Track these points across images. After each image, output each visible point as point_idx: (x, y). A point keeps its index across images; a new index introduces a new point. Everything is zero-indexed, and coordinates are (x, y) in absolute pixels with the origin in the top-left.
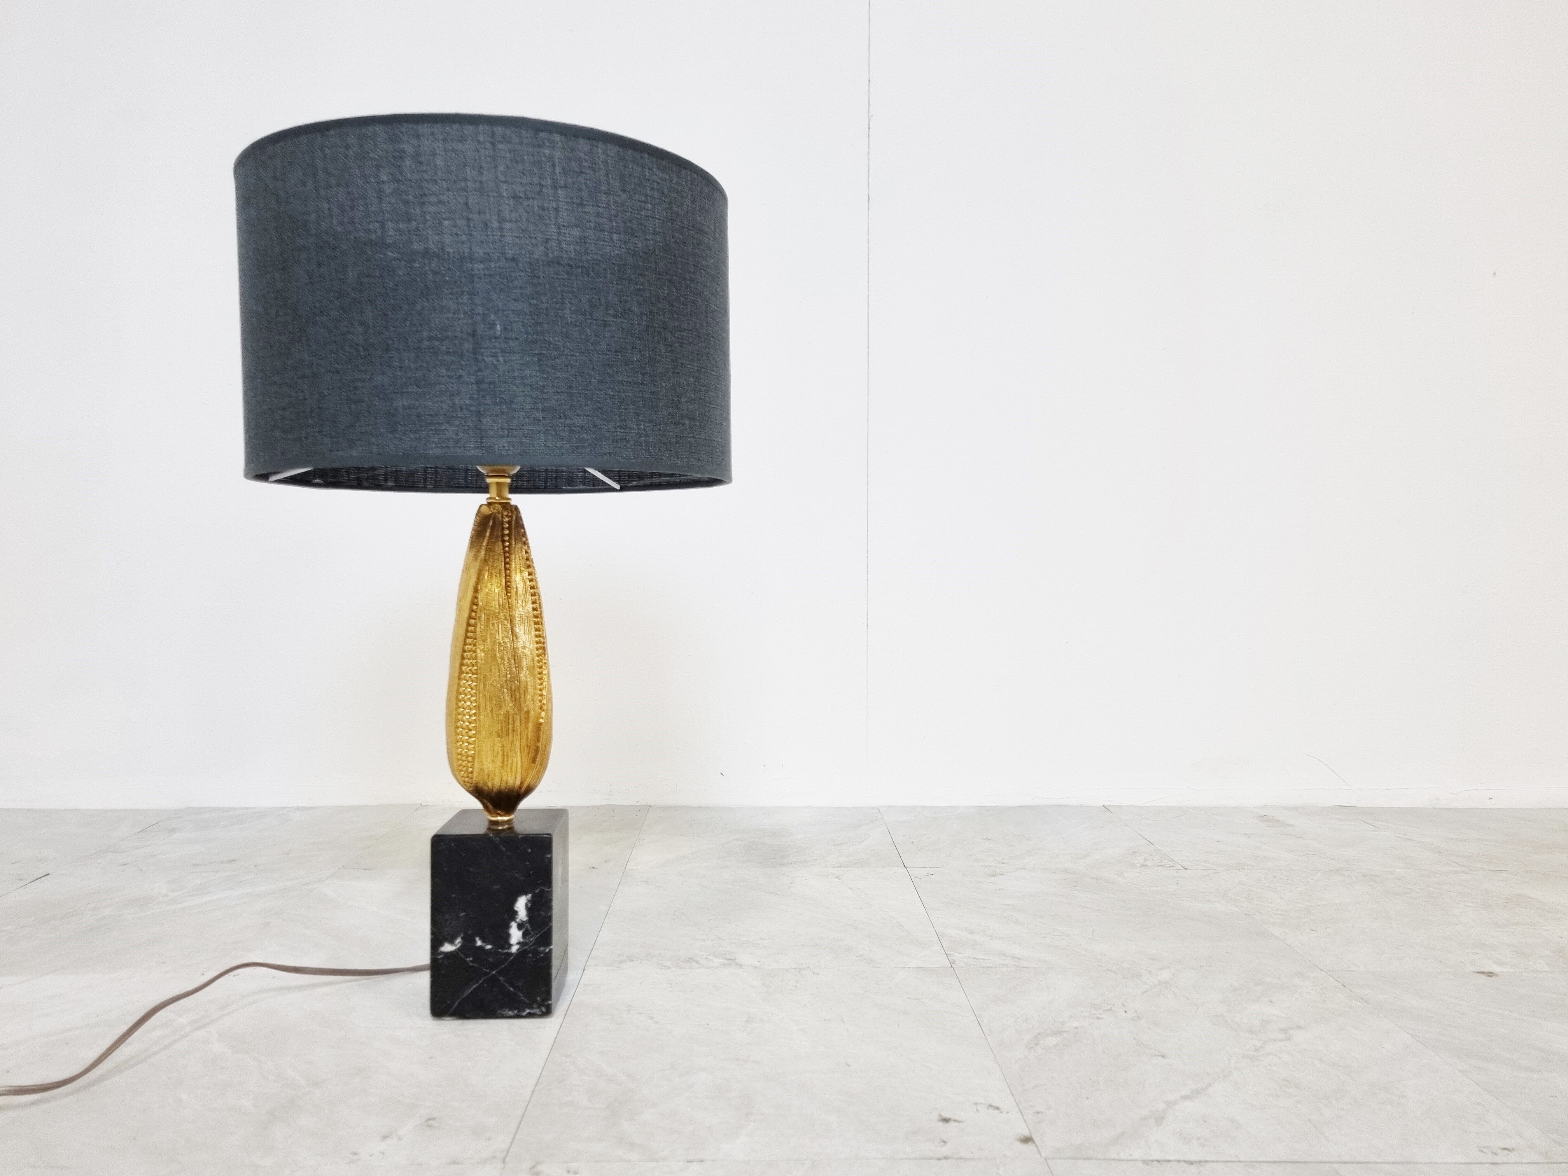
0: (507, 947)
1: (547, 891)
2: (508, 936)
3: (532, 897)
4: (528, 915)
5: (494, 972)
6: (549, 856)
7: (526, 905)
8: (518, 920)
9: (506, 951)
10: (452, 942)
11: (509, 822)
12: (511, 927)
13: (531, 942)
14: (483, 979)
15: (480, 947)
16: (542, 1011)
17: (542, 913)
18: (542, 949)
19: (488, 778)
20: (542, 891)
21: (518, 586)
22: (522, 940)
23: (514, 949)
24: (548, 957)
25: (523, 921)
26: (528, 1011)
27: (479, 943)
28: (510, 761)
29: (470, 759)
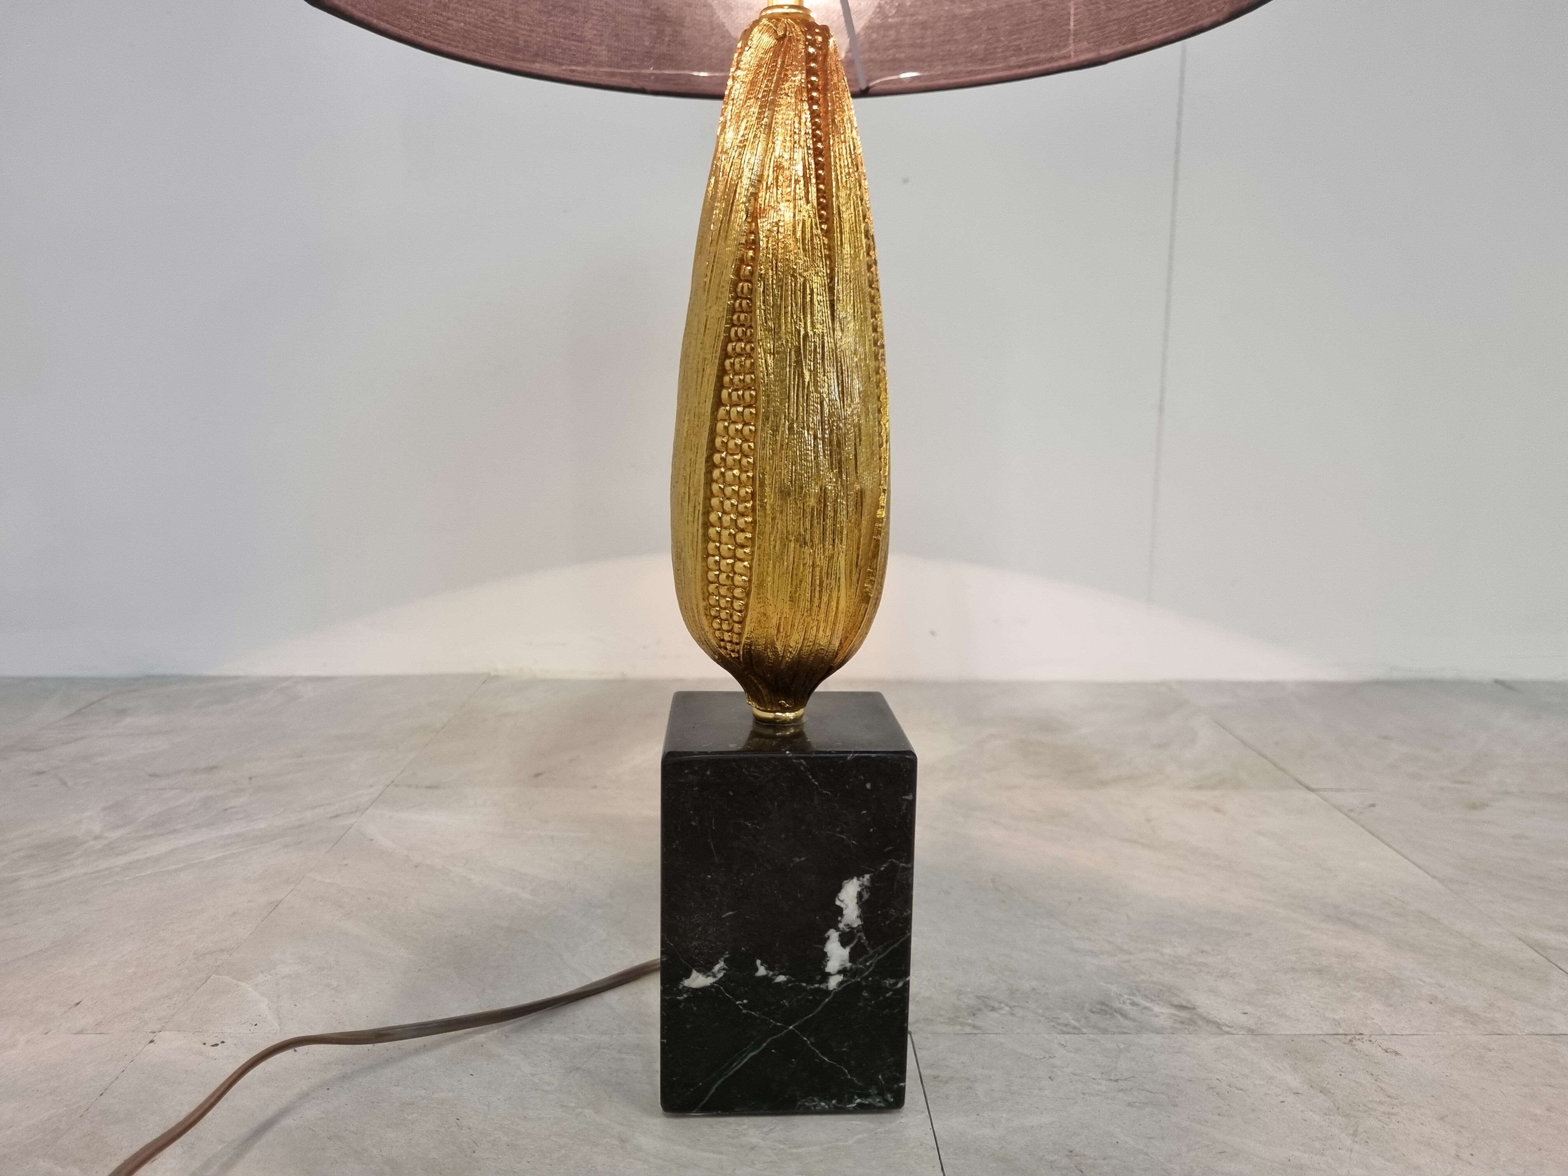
0: (818, 978)
1: (903, 868)
2: (823, 957)
3: (872, 880)
4: (859, 917)
5: (791, 1027)
6: (910, 797)
7: (860, 895)
8: (841, 926)
9: (817, 986)
10: (706, 969)
11: (796, 720)
12: (829, 938)
13: (869, 967)
14: (769, 1040)
15: (764, 978)
16: (886, 1101)
17: (892, 911)
18: (888, 982)
19: (778, 631)
20: (893, 868)
21: (843, 209)
22: (849, 965)
23: (833, 983)
24: (902, 998)
25: (853, 929)
26: (859, 1101)
27: (762, 971)
28: (825, 599)
29: (738, 592)
